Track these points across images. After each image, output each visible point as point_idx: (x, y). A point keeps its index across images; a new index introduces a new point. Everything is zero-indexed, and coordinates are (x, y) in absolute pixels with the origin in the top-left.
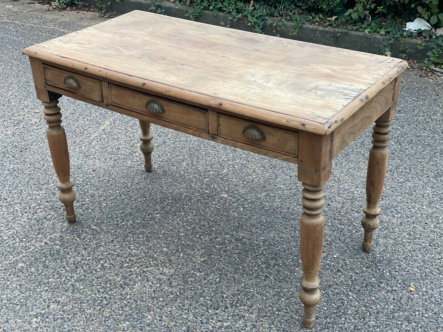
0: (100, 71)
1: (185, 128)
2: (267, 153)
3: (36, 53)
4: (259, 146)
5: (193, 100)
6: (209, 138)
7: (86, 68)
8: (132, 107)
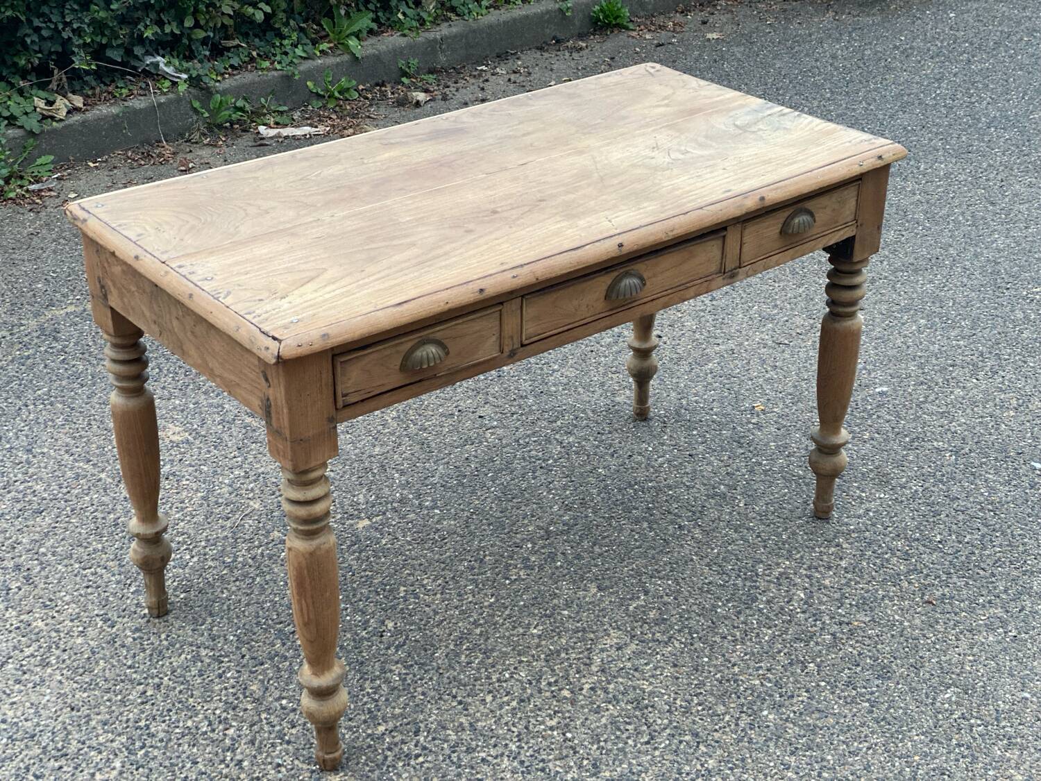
0: (514, 277)
1: (682, 292)
2: (815, 246)
3: (325, 336)
4: (805, 241)
5: (718, 219)
6: (725, 282)
7: (482, 291)
8: (573, 320)
